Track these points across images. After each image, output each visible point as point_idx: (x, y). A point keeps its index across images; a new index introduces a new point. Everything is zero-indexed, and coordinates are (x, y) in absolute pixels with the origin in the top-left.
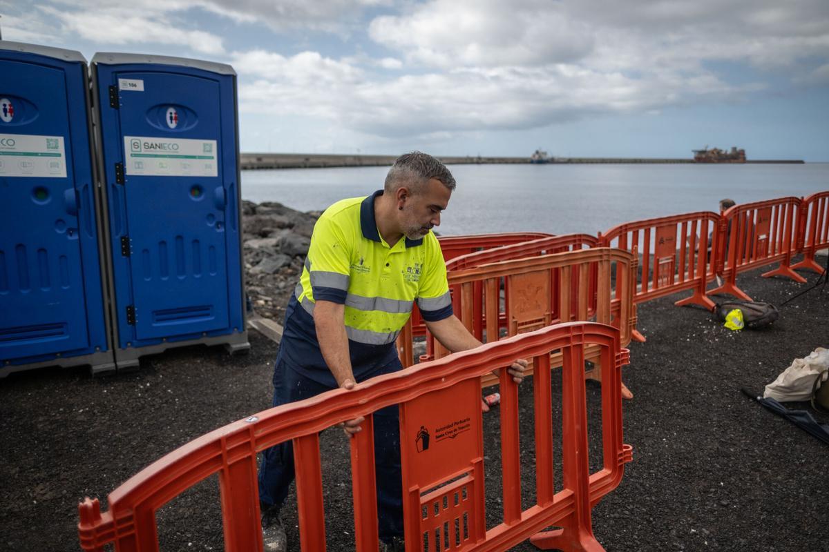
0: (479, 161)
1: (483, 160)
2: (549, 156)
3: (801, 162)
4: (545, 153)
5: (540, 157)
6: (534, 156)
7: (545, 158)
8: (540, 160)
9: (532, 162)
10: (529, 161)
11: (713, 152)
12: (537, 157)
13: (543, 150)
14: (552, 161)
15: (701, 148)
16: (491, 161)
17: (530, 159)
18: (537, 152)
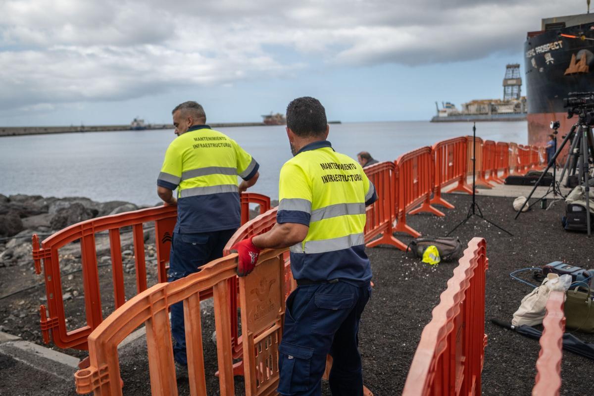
0: (83, 130)
1: (86, 129)
2: (146, 123)
3: (339, 123)
4: (143, 121)
5: (138, 124)
6: (133, 123)
7: (142, 125)
8: (138, 127)
9: (131, 129)
10: (129, 128)
11: (276, 117)
12: (135, 124)
13: (140, 118)
14: (149, 128)
15: (268, 114)
16: (94, 130)
17: (129, 126)
18: (135, 120)
